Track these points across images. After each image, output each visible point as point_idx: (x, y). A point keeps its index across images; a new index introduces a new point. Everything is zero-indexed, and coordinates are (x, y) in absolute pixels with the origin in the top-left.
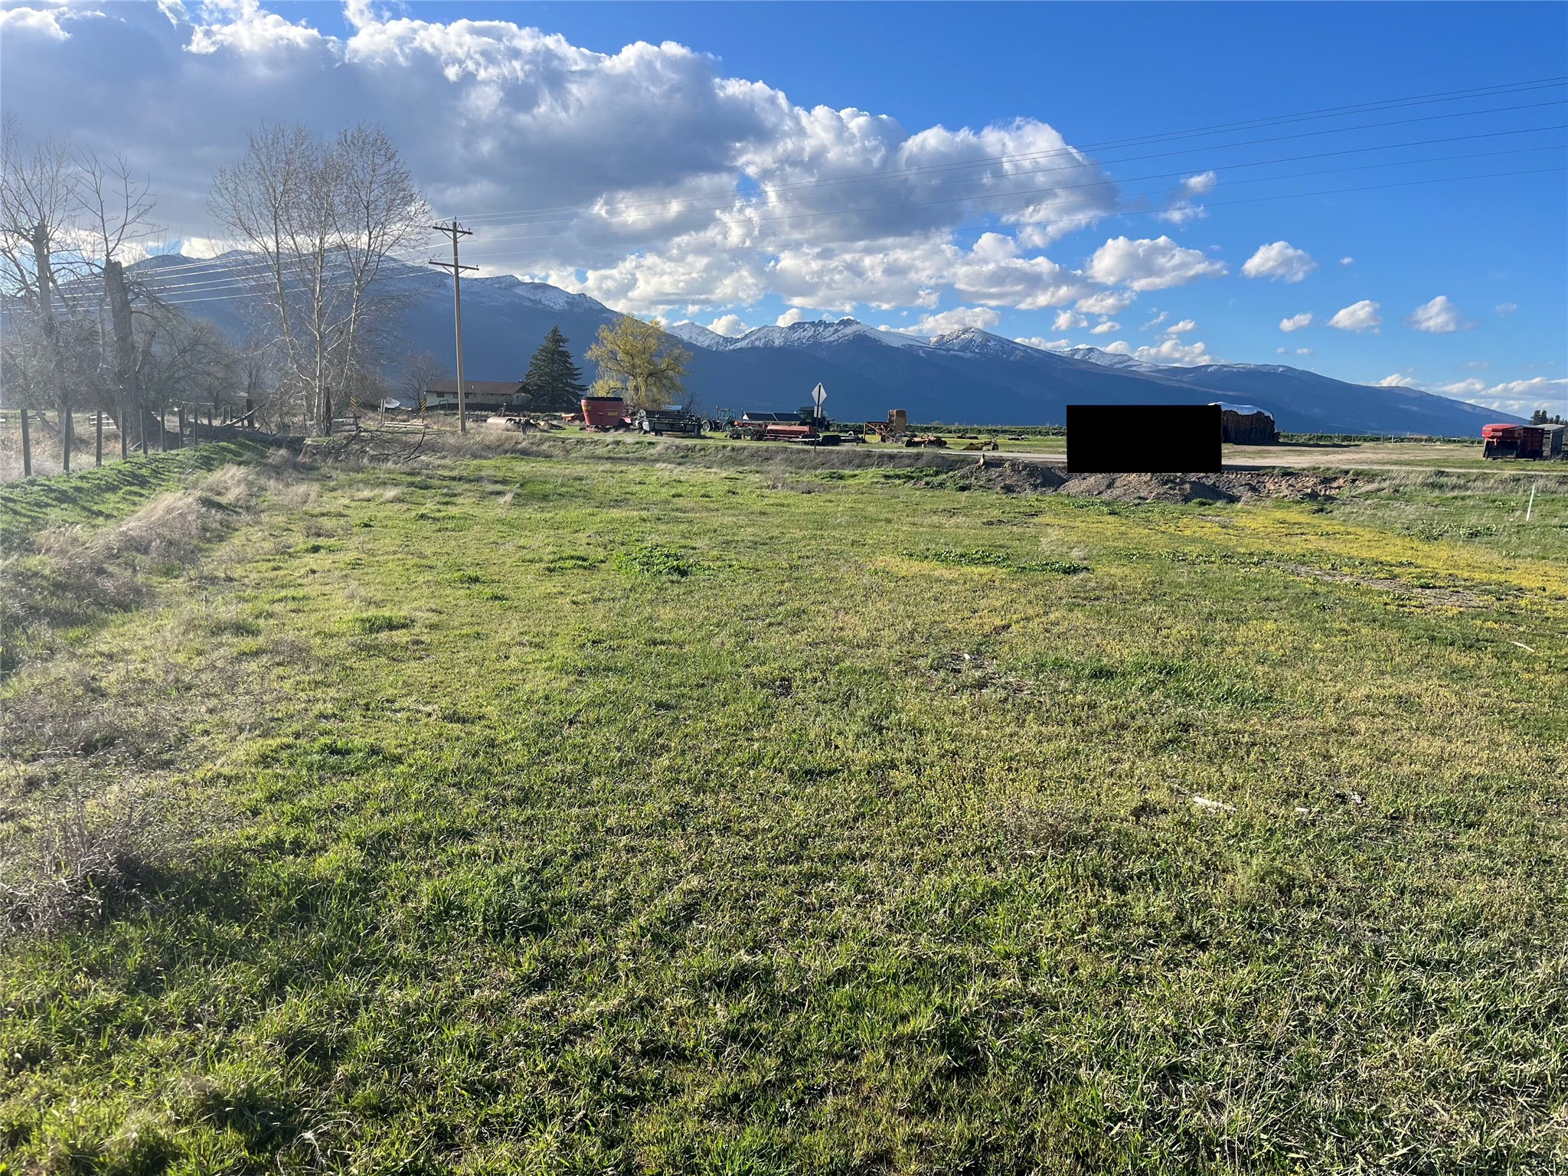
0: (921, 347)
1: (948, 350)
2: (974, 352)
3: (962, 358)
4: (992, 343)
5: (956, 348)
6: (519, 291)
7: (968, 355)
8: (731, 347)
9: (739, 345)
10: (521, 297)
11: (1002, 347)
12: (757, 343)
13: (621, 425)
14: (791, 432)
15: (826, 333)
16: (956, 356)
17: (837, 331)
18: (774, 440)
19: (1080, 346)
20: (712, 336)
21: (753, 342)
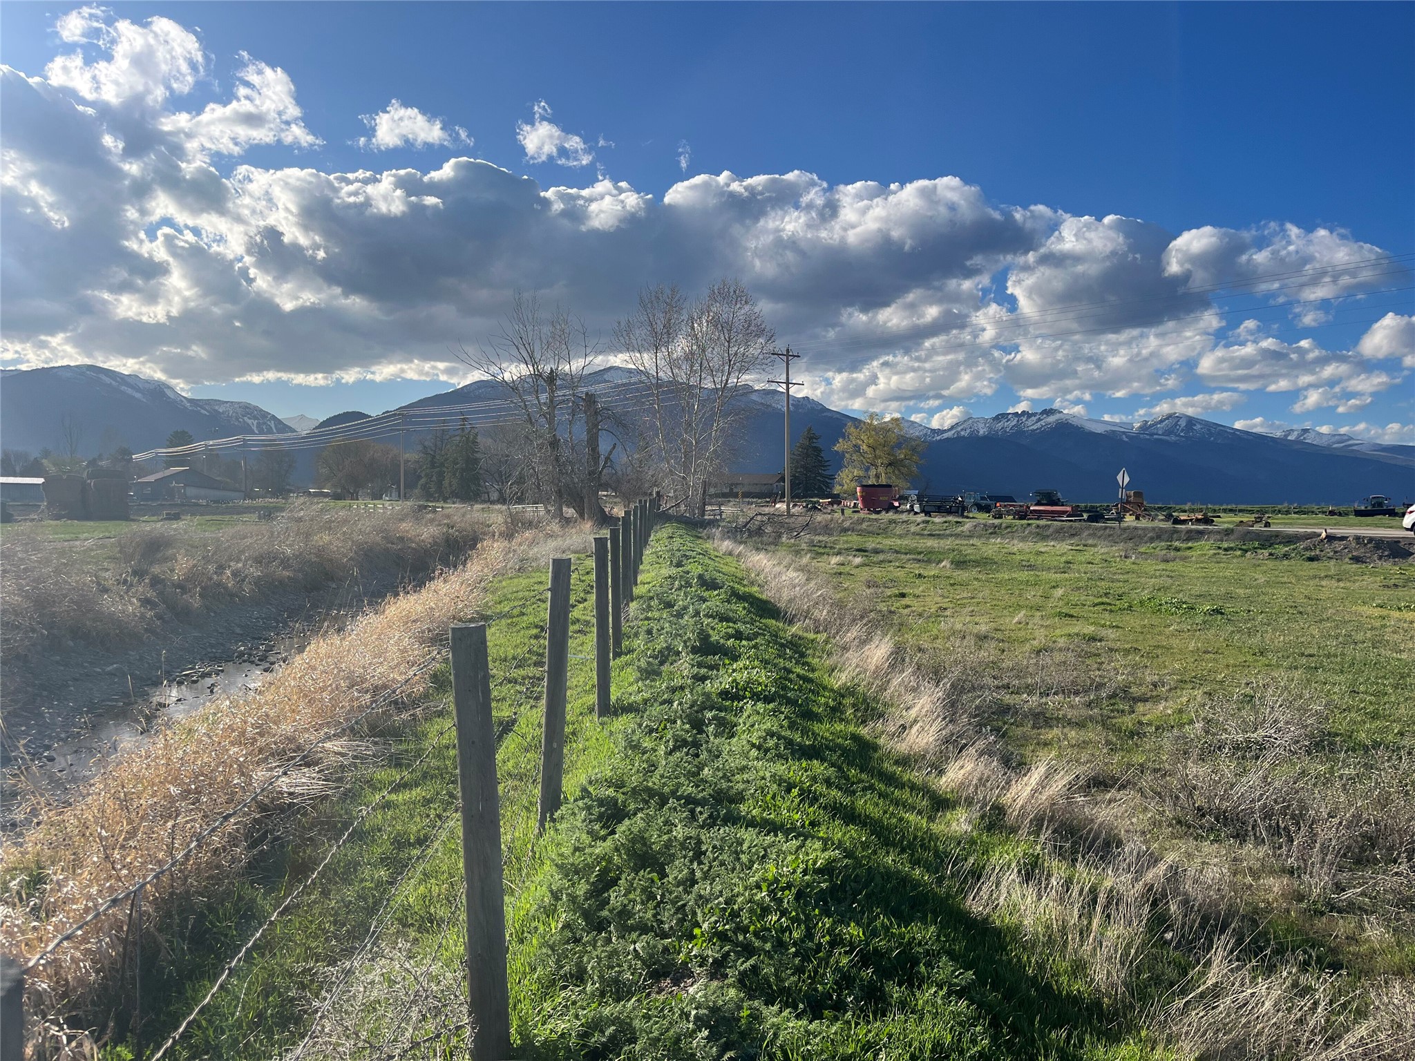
0: (1124, 433)
1: (1152, 435)
2: (1179, 435)
3: (1167, 442)
4: (1198, 427)
5: (1160, 432)
6: (754, 397)
7: (1173, 438)
8: (938, 438)
9: (945, 435)
10: (754, 402)
11: (1209, 430)
12: (963, 433)
13: (890, 508)
14: (1053, 512)
15: (1029, 422)
16: (1161, 440)
17: (1039, 420)
18: (1038, 519)
19: (1295, 427)
20: (920, 428)
21: (958, 432)
